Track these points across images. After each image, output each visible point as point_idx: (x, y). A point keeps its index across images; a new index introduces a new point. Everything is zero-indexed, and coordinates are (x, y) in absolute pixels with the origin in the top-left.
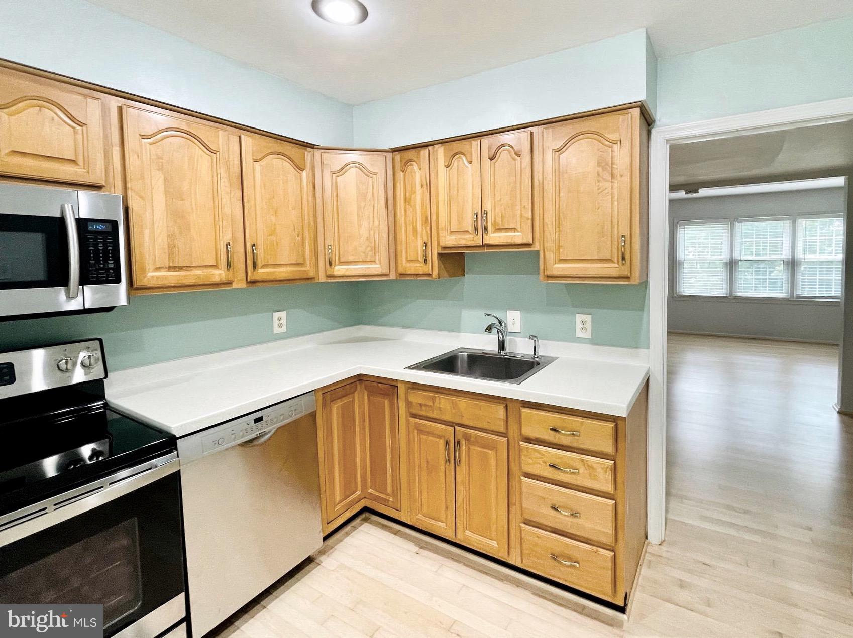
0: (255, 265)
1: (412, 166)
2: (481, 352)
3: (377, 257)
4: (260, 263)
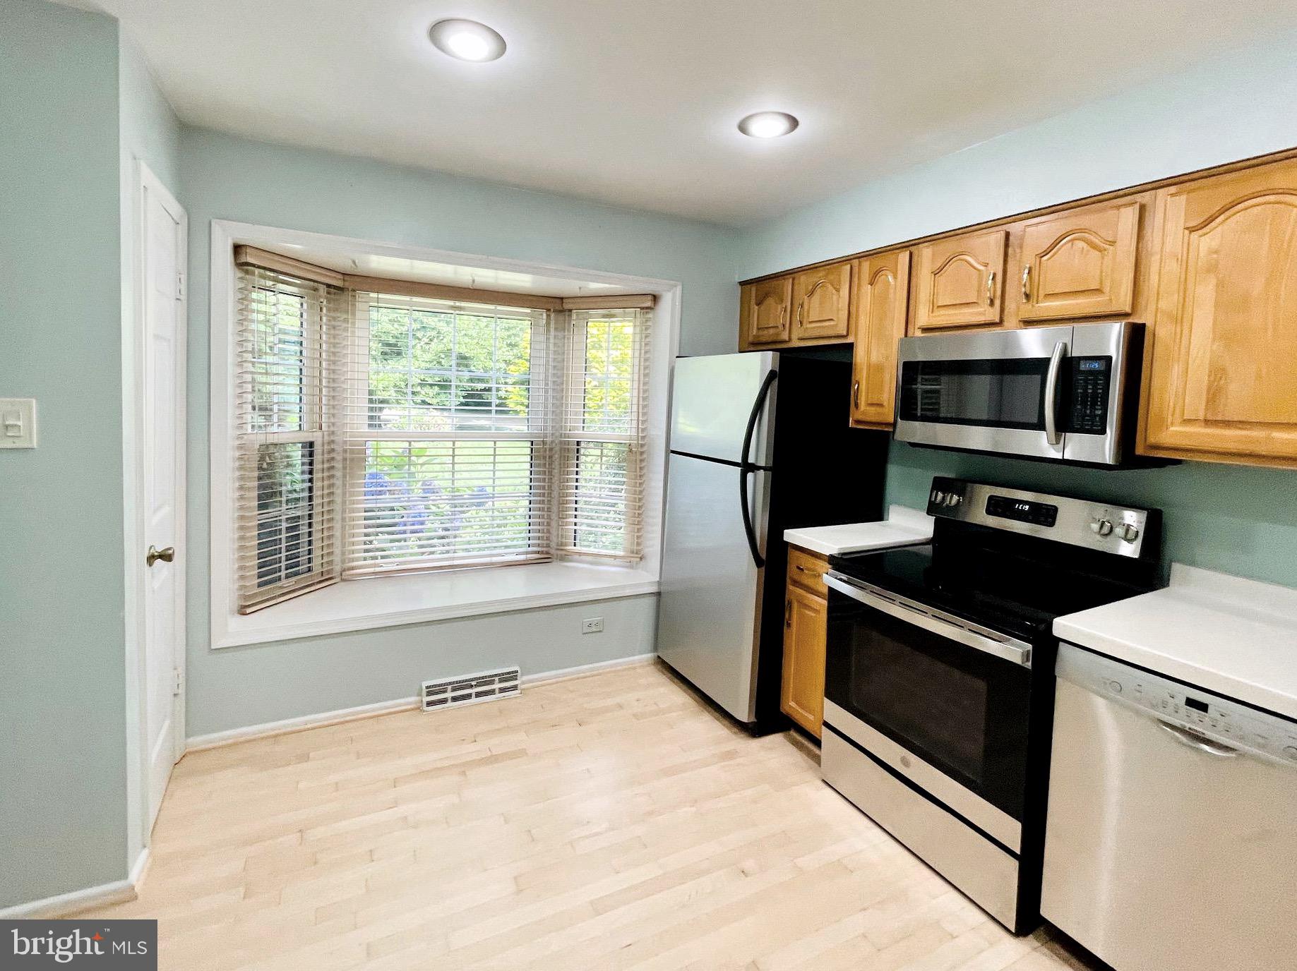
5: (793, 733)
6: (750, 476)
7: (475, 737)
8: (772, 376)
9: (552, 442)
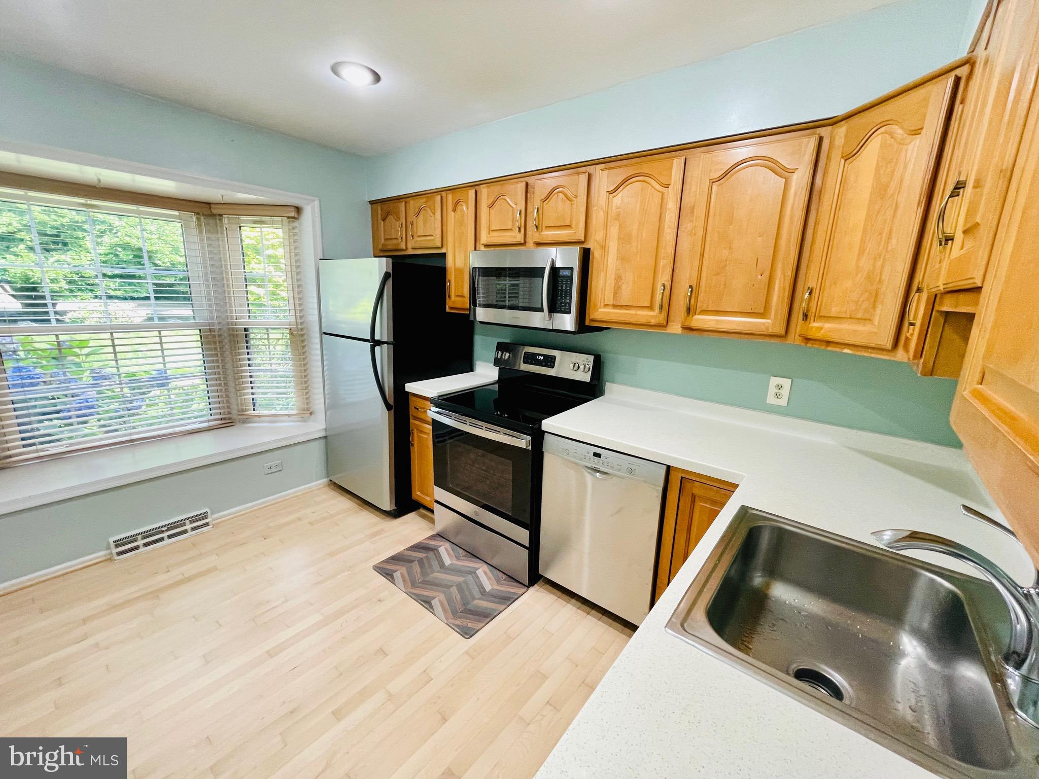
0: (689, 311)
4: (698, 307)
5: (422, 511)
6: (377, 349)
7: (168, 567)
8: (386, 276)
9: (220, 329)
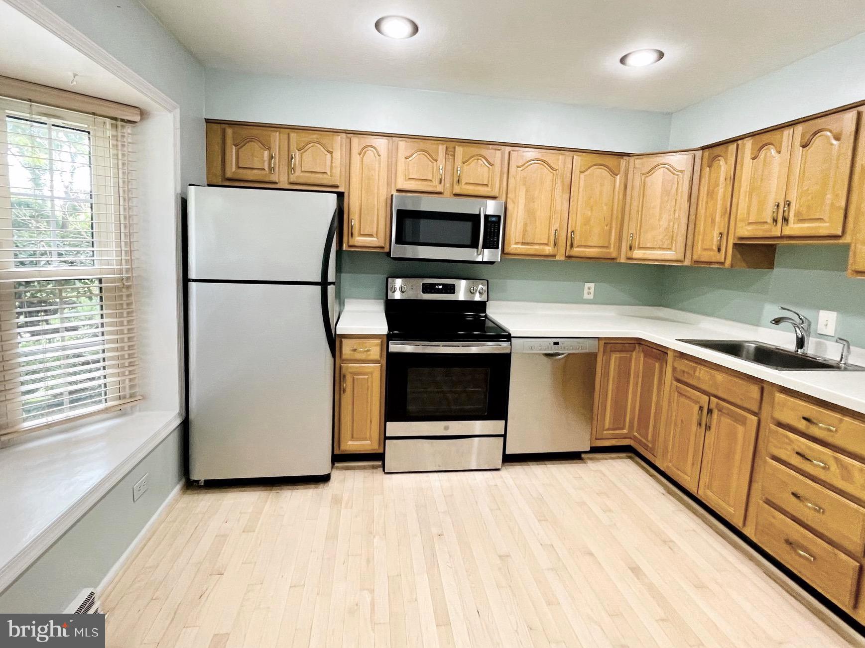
0: (572, 246)
1: (718, 162)
2: (774, 347)
3: (674, 246)
4: (575, 243)
